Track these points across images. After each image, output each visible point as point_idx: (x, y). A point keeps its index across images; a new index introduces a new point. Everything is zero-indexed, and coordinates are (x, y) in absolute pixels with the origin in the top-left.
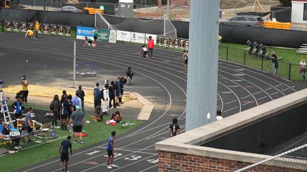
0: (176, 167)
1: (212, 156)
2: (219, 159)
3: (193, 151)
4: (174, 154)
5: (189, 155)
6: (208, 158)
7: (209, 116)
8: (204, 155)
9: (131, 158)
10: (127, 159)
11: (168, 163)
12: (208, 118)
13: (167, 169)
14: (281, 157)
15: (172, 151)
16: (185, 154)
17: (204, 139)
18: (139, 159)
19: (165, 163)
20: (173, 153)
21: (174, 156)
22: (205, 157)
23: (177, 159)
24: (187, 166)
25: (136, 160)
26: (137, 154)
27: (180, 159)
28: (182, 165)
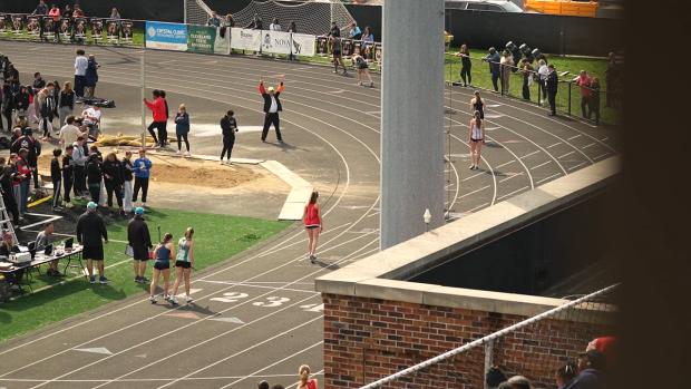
0: (362, 328)
1: (437, 302)
2: (451, 309)
3: (396, 293)
4: (355, 302)
5: (388, 301)
6: (428, 307)
7: (427, 215)
8: (420, 301)
9: (268, 302)
10: (258, 304)
11: (344, 320)
12: (426, 221)
13: (343, 331)
14: (588, 301)
15: (352, 294)
16: (380, 301)
17: (417, 266)
18: (284, 304)
19: (337, 319)
20: (355, 298)
21: (356, 304)
22: (422, 305)
23: (363, 311)
24: (385, 325)
25: (279, 307)
26: (279, 295)
27: (369, 311)
28: (375, 324)
